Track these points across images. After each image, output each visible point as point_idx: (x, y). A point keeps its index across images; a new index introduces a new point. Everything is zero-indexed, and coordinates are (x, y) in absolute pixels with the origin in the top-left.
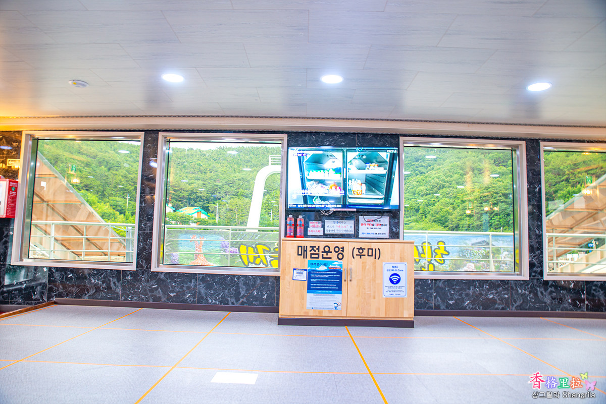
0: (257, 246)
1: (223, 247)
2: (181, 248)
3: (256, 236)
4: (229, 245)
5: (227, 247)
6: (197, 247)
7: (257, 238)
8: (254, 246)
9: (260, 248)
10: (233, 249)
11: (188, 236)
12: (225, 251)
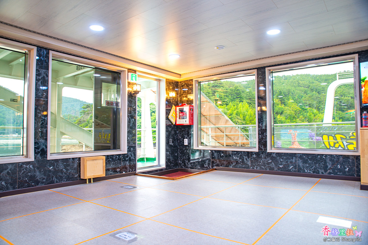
0: (336, 135)
1: (311, 137)
2: (282, 138)
3: (335, 128)
4: (315, 135)
5: (313, 137)
6: (293, 137)
7: (335, 130)
8: (333, 135)
9: (338, 137)
10: (318, 138)
11: (287, 130)
12: (312, 139)
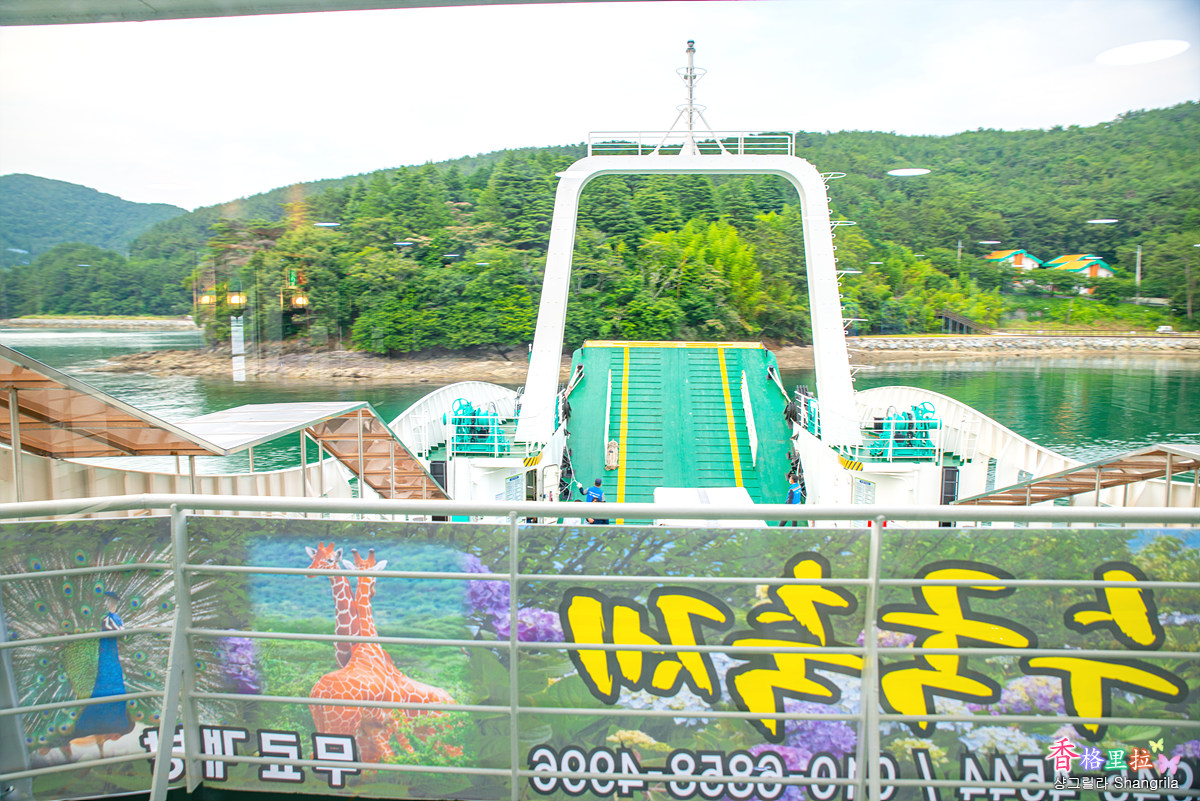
0: (663, 602)
1: (480, 607)
2: (264, 609)
3: (655, 548)
4: (513, 597)
5: (499, 606)
6: (343, 605)
7: (658, 558)
8: (642, 600)
9: (677, 611)
10: (531, 618)
11: (294, 547)
12: (489, 623)
